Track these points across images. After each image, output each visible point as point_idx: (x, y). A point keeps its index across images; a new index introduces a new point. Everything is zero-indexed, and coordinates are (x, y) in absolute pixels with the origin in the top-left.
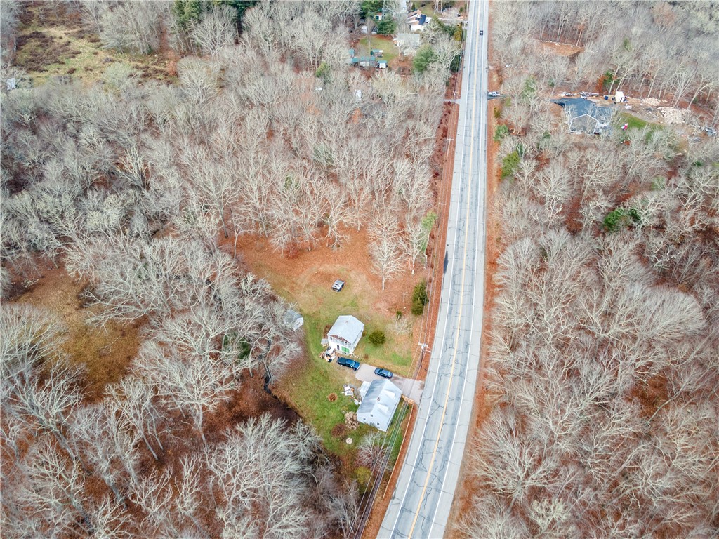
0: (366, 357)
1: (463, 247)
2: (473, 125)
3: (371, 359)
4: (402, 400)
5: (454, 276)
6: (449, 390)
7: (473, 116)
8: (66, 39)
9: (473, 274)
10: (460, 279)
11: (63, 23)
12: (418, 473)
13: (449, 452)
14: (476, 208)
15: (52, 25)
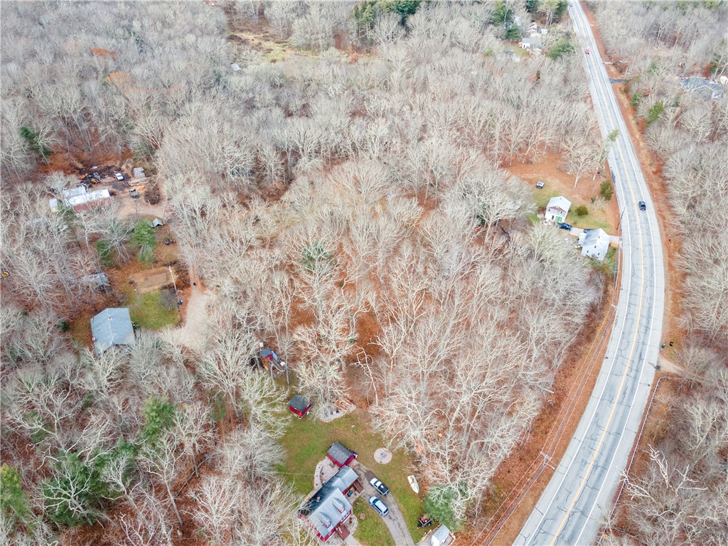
0: (575, 223)
1: (623, 168)
2: (605, 99)
3: (579, 224)
4: (610, 245)
5: (622, 184)
6: (641, 241)
7: (603, 93)
8: (256, 41)
9: (637, 183)
10: (628, 186)
11: (249, 30)
12: (634, 279)
13: (653, 269)
14: (626, 147)
15: (242, 31)
